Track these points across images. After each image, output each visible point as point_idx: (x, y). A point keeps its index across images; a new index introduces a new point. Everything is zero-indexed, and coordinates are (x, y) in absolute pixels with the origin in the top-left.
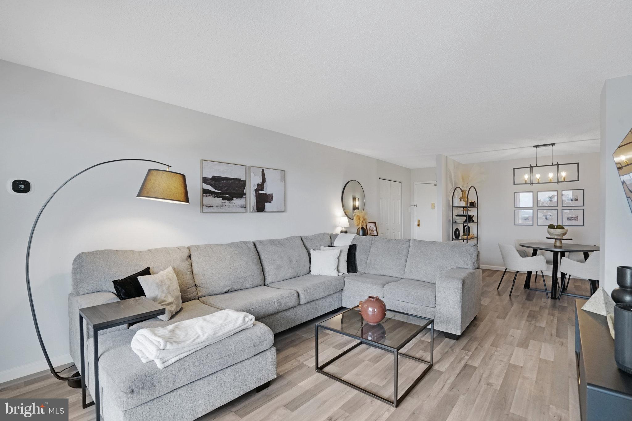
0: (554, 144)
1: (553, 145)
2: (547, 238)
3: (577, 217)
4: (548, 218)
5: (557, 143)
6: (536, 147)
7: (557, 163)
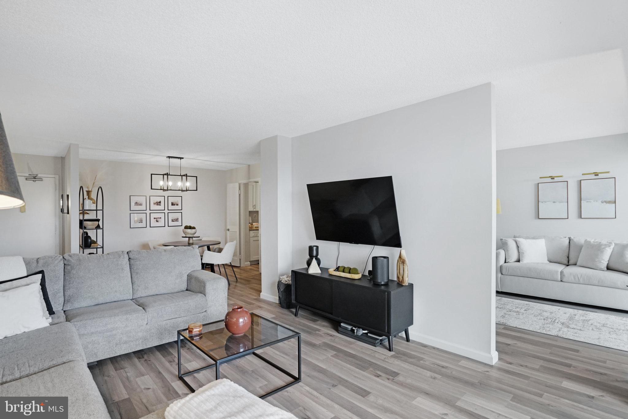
0: (183, 158)
1: (181, 158)
2: (182, 237)
3: (178, 219)
4: (158, 220)
5: (185, 158)
6: (169, 157)
7: (187, 174)
